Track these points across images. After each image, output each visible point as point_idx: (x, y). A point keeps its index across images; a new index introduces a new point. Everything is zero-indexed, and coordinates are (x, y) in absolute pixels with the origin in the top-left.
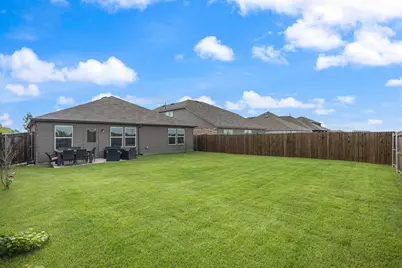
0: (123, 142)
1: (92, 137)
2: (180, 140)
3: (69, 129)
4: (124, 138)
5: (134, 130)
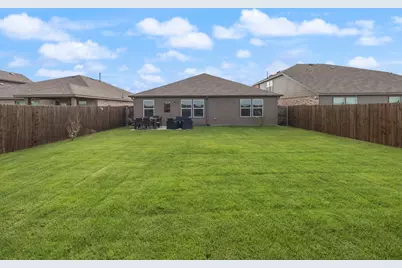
0: (193, 113)
1: (167, 109)
2: (258, 112)
3: (150, 103)
4: (192, 109)
5: (202, 102)
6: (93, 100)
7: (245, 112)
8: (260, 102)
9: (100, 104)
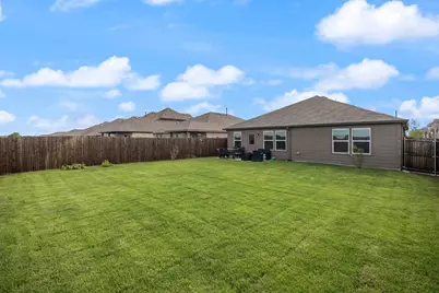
2: (363, 146)
4: (275, 141)
5: (283, 133)
6: (204, 133)
7: (341, 147)
8: (367, 132)
9: (209, 136)
